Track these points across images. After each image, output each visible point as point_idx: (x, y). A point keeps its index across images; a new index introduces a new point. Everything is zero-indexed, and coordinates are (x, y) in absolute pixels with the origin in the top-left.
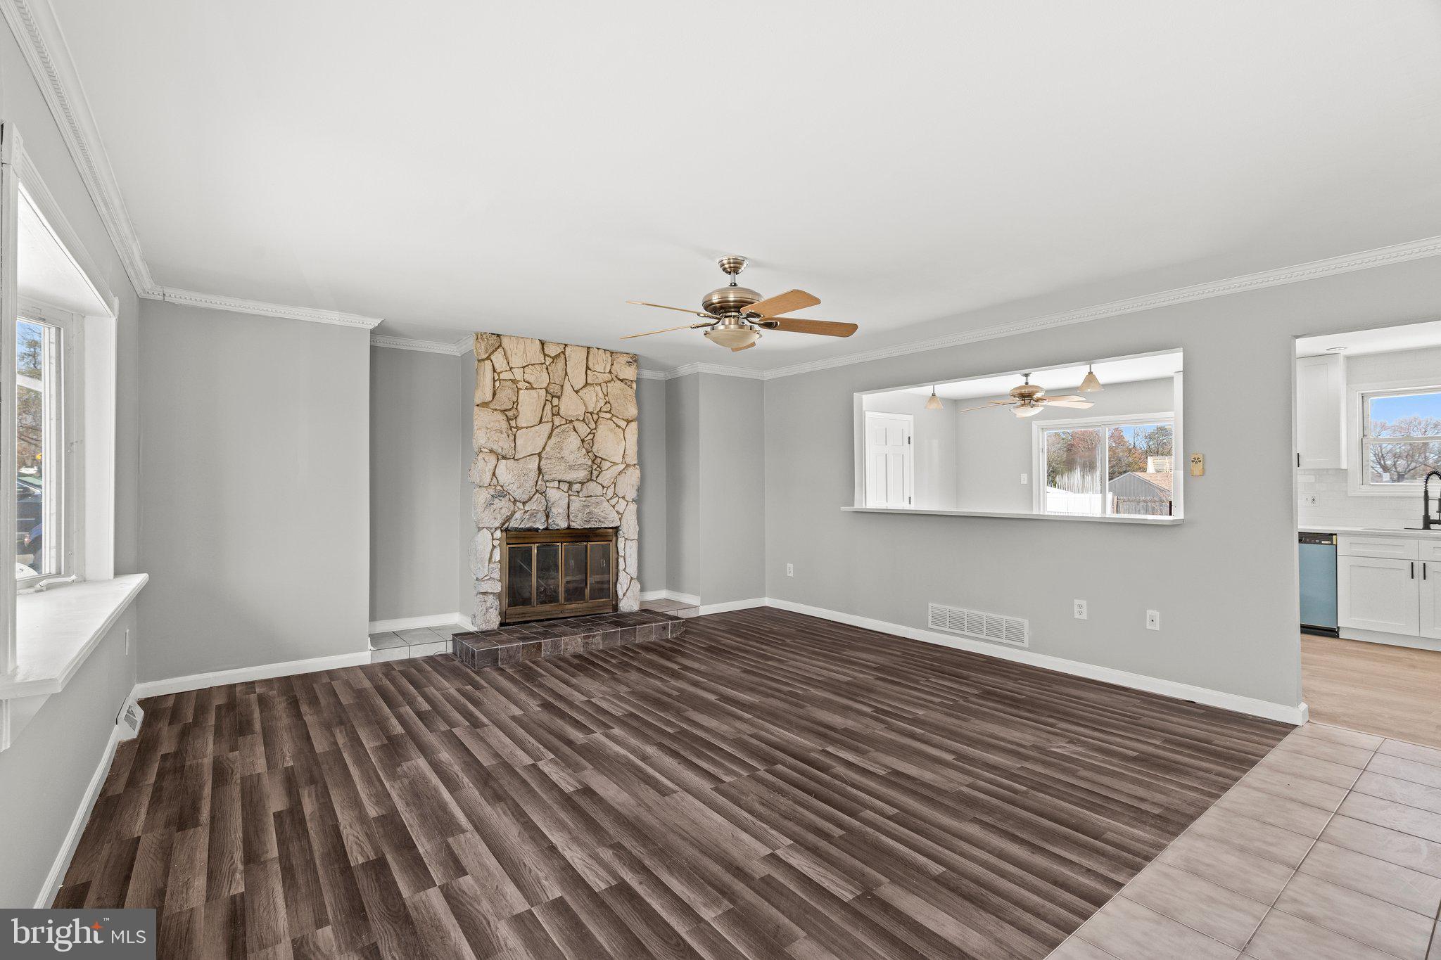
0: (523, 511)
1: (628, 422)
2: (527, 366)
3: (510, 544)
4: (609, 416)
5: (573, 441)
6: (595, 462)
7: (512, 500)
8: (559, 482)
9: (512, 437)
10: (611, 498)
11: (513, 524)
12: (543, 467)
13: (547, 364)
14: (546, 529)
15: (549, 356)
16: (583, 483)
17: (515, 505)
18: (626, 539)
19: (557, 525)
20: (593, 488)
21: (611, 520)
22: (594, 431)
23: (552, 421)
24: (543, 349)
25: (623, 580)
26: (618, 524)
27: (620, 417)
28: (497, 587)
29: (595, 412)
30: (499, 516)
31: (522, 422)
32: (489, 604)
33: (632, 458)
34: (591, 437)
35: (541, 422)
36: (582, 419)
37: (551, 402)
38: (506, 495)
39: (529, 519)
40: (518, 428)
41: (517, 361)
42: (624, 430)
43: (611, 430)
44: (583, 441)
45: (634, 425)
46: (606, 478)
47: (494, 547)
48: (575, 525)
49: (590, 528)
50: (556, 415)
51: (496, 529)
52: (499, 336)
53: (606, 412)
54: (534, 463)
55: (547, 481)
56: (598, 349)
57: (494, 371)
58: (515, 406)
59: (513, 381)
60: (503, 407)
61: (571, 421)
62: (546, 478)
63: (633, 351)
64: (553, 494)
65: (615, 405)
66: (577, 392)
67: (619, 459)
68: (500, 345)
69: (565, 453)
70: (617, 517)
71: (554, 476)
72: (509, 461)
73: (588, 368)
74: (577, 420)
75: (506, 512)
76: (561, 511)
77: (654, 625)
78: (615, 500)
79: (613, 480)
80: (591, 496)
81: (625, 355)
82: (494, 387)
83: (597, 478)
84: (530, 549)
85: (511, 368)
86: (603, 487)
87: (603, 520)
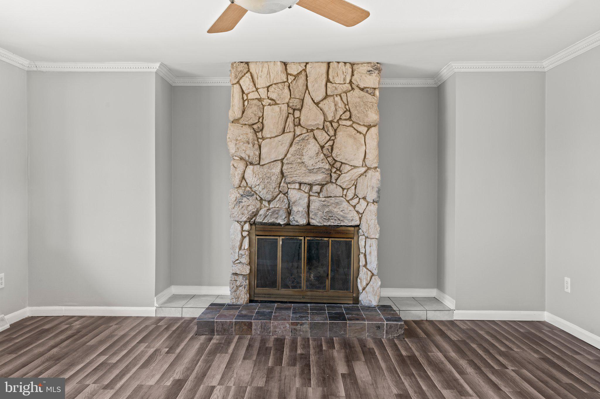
0: (266, 209)
1: (369, 127)
2: (271, 85)
3: (258, 235)
4: (349, 123)
5: (312, 148)
6: (335, 166)
7: (259, 199)
8: (300, 184)
9: (257, 146)
10: (352, 199)
11: (259, 219)
12: (284, 171)
13: (290, 81)
14: (288, 224)
15: (291, 75)
16: (322, 186)
17: (261, 203)
18: (367, 238)
19: (297, 222)
20: (332, 189)
21: (352, 219)
22: (333, 138)
23: (294, 131)
24: (286, 69)
25: (363, 277)
26: (357, 223)
27: (360, 123)
28: (246, 270)
29: (336, 121)
30: (246, 212)
31: (266, 133)
32: (238, 283)
33: (372, 160)
34: (330, 143)
35: (284, 132)
36: (321, 127)
37: (293, 114)
38: (253, 195)
39: (271, 215)
40: (263, 138)
41: (261, 83)
42: (365, 136)
43: (350, 136)
44: (322, 147)
45: (374, 131)
46: (345, 179)
47: (243, 237)
48: (313, 222)
49: (330, 226)
50: (298, 126)
51: (245, 222)
52: (247, 63)
53: (346, 120)
54: (277, 170)
55: (289, 183)
56: (338, 62)
57: (243, 92)
58: (261, 120)
59: (260, 100)
60: (251, 122)
61: (312, 130)
62: (288, 180)
63: (374, 60)
64: (294, 194)
65: (354, 112)
66: (317, 104)
67: (359, 163)
68: (249, 71)
69: (306, 159)
70: (357, 218)
71: (294, 179)
72: (255, 167)
73: (328, 81)
74: (318, 129)
75: (252, 209)
76: (301, 209)
77: (366, 322)
78: (356, 201)
79: (353, 182)
80: (330, 197)
81: (365, 65)
82: (244, 105)
83: (336, 180)
84: (276, 242)
85: (257, 89)
86: (343, 189)
87: (342, 219)
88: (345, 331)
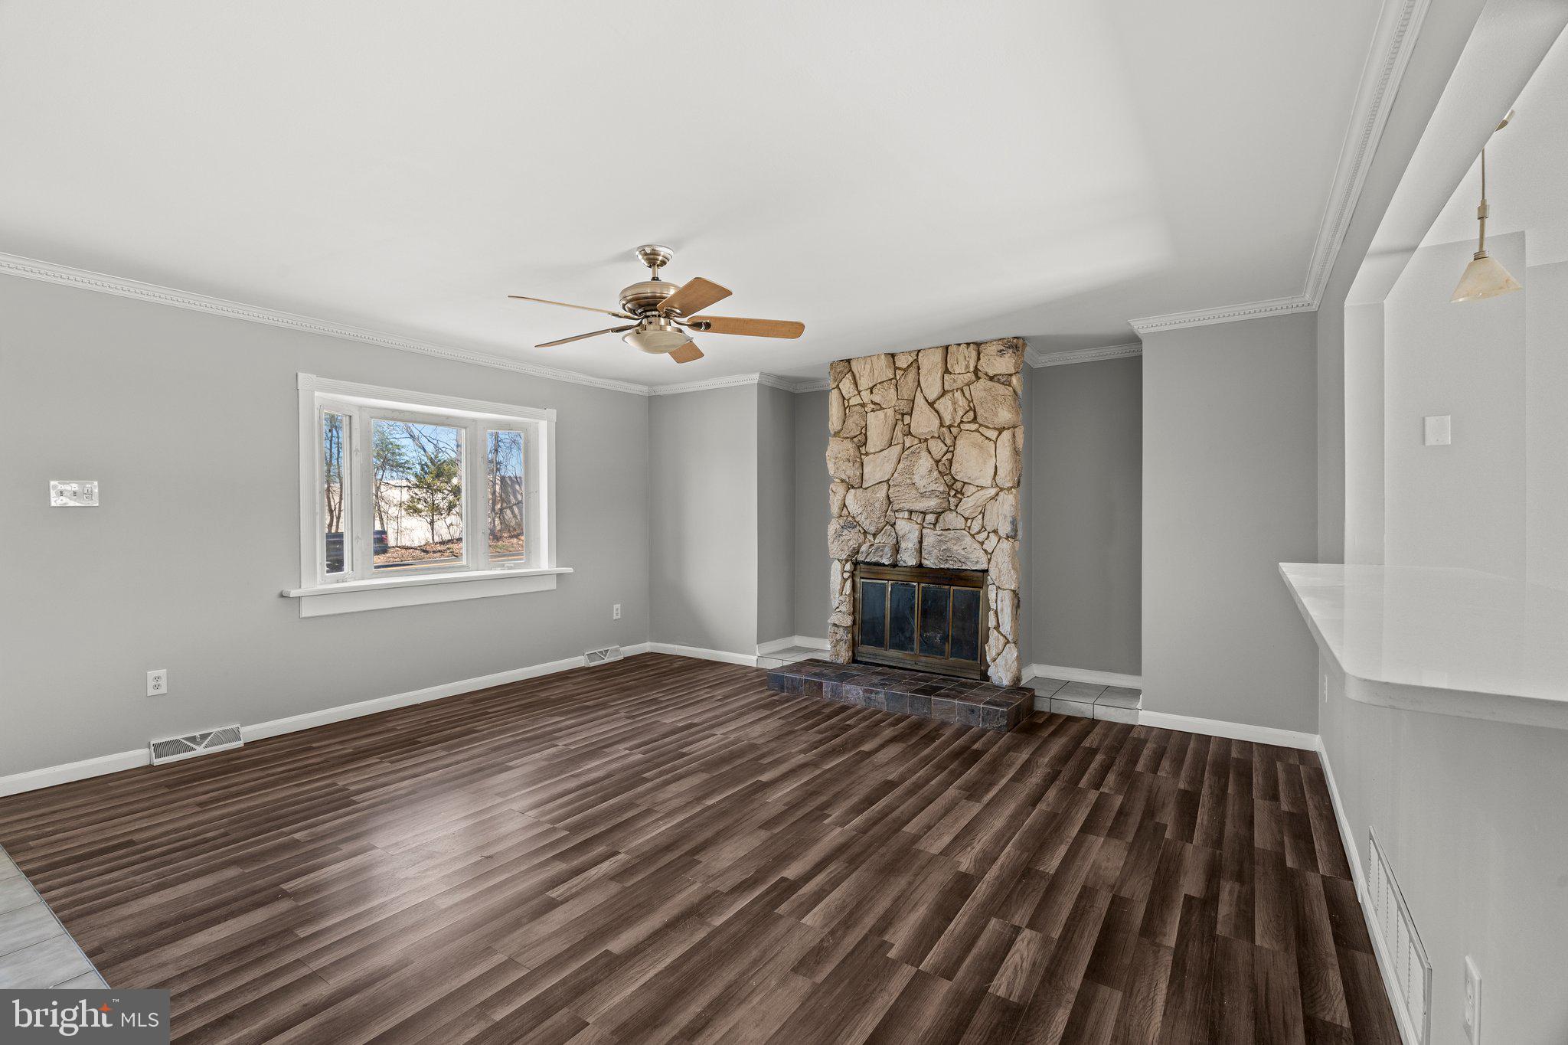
0: (869, 544)
1: (1001, 430)
2: (876, 385)
3: (863, 578)
4: (974, 427)
5: (924, 463)
6: (954, 487)
7: (862, 531)
8: (911, 512)
9: (857, 465)
10: (979, 532)
11: (861, 558)
12: (890, 495)
13: (898, 378)
14: (894, 565)
15: (900, 369)
16: (939, 514)
17: (866, 537)
18: (998, 588)
19: (905, 562)
20: (950, 518)
21: (978, 561)
22: (951, 449)
23: (904, 443)
24: (894, 362)
25: (993, 646)
26: (984, 566)
27: (989, 425)
28: (848, 621)
29: (956, 425)
30: (846, 548)
31: (871, 447)
32: (838, 637)
33: (1005, 478)
34: (949, 456)
35: (890, 445)
36: (937, 435)
37: (903, 420)
38: (855, 527)
39: (875, 553)
40: (867, 454)
41: (864, 383)
42: (995, 443)
43: (974, 445)
44: (937, 462)
45: (1006, 435)
46: (968, 505)
47: (845, 580)
48: (928, 563)
49: (948, 569)
50: (907, 435)
51: (847, 561)
52: (849, 361)
53: (969, 422)
54: (881, 493)
55: (897, 511)
56: (959, 345)
57: (844, 398)
58: (863, 431)
59: (863, 405)
60: (852, 434)
61: (926, 440)
62: (896, 507)
63: (1009, 333)
64: (903, 526)
65: (980, 411)
66: (931, 404)
67: (988, 482)
68: (850, 370)
69: (916, 479)
70: (984, 559)
71: (901, 505)
72: (858, 490)
73: (947, 371)
74: (933, 437)
75: (853, 544)
76: (910, 545)
78: (982, 536)
79: (980, 509)
80: (949, 529)
81: (995, 343)
82: (845, 414)
83: (957, 506)
84: (884, 587)
85: (859, 392)
86: (966, 519)
87: (963, 560)
88: (929, 708)
